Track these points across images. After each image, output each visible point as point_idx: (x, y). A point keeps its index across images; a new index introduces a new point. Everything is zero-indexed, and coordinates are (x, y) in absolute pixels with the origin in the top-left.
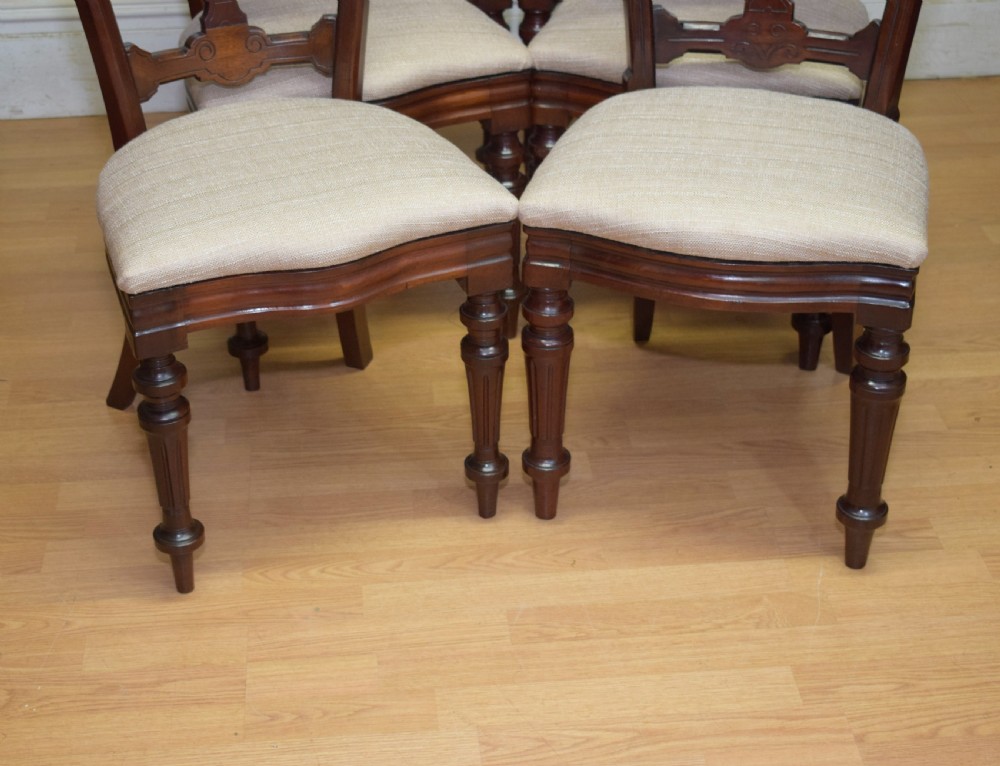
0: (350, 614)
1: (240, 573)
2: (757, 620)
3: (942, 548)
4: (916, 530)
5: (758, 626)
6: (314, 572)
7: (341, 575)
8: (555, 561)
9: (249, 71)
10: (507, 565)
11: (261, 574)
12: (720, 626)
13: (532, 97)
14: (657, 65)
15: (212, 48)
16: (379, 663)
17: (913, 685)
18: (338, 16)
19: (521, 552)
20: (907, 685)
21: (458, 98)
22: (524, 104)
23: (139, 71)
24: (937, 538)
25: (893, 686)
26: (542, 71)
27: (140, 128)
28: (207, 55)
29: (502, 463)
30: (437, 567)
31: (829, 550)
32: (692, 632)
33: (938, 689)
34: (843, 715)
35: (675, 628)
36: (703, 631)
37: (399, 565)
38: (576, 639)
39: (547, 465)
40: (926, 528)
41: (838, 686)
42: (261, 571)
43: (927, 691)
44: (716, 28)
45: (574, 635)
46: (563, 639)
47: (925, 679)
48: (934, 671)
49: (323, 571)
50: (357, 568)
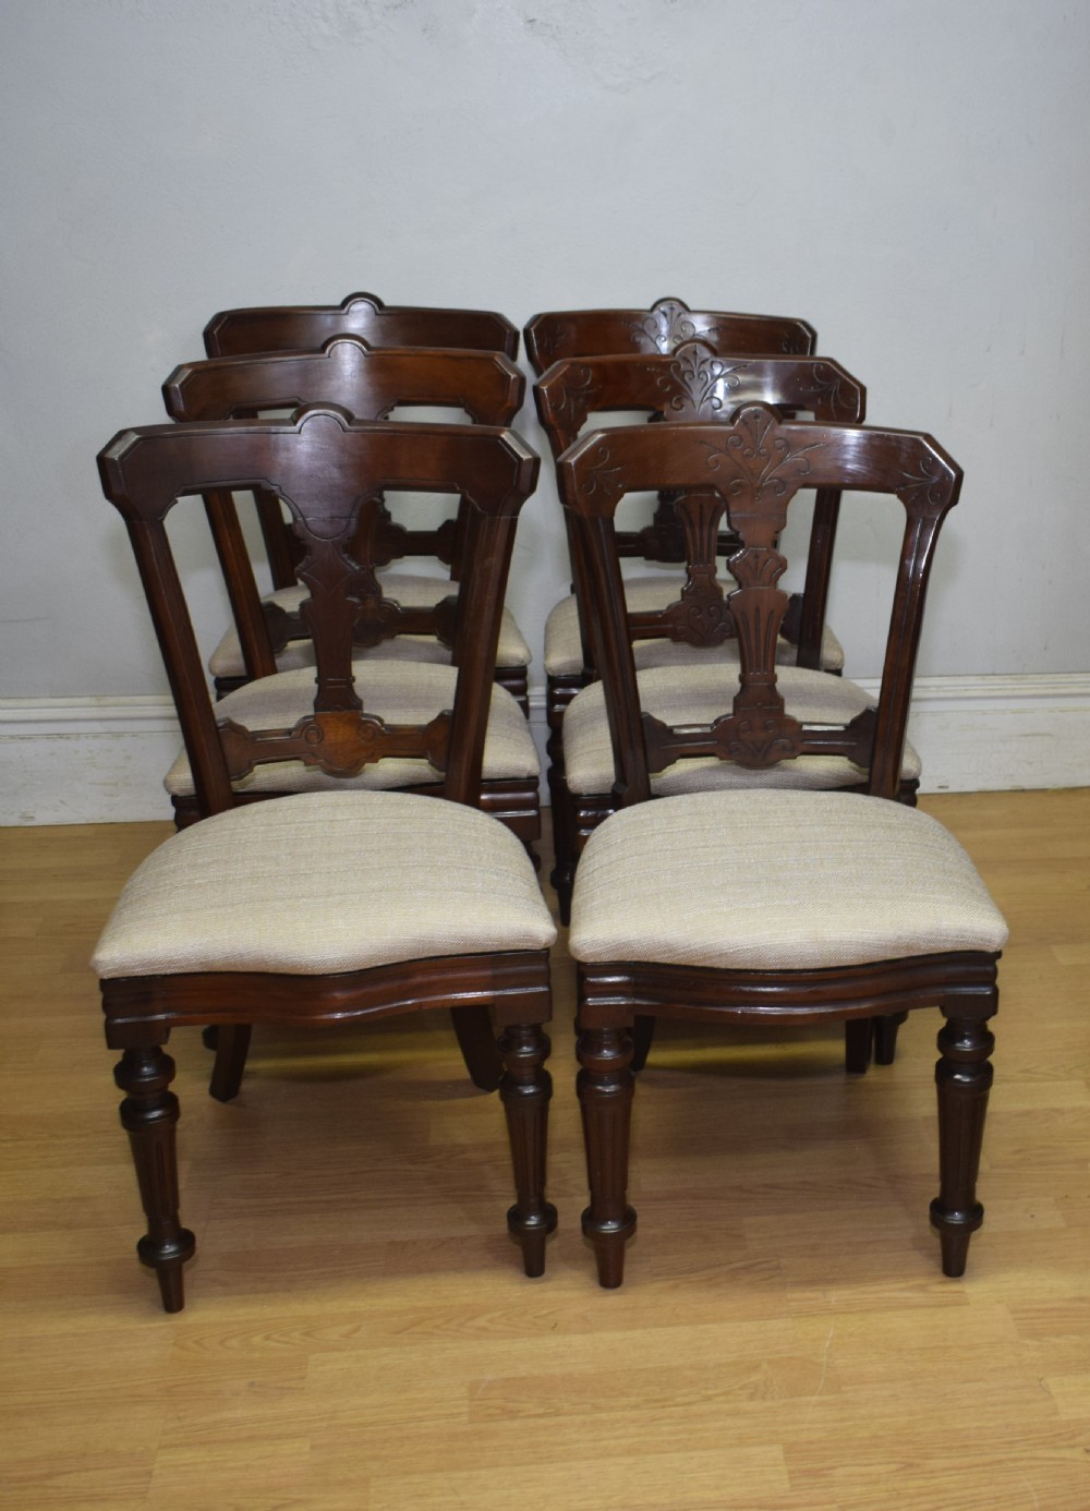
0: (290, 1388)
2: (751, 1391)
5: (751, 1397)
7: (286, 1343)
8: (535, 1324)
10: (479, 1329)
12: (709, 1398)
16: (313, 1447)
17: (918, 1465)
19: (499, 1314)
20: (910, 1465)
24: (964, 1293)
25: (893, 1467)
30: (399, 1332)
32: (676, 1405)
33: (944, 1469)
34: (832, 1502)
35: (657, 1401)
36: (689, 1404)
37: (357, 1330)
38: (542, 1416)
41: (833, 1468)
43: (931, 1472)
45: (541, 1411)
46: (529, 1416)
47: (931, 1458)
48: (943, 1448)
49: (267, 1338)
50: (306, 1334)
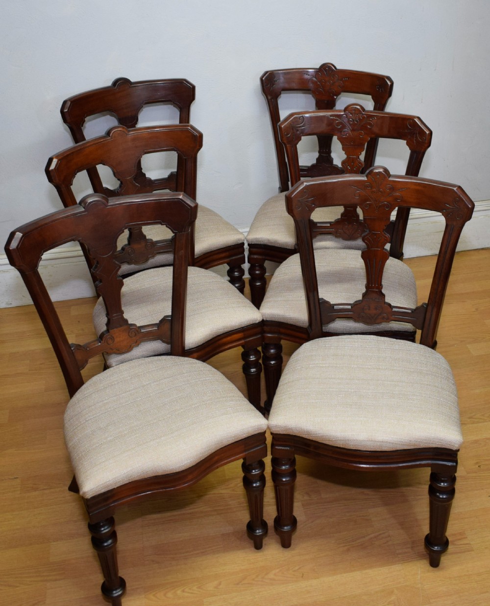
1: (144, 596)
3: (473, 550)
4: (459, 539)
6: (179, 592)
7: (192, 593)
8: (294, 575)
9: (131, 346)
10: (271, 579)
11: (154, 595)
13: (263, 332)
14: (323, 325)
15: (113, 339)
18: (172, 316)
19: (277, 570)
21: (229, 338)
22: (259, 336)
23: (79, 356)
24: (470, 544)
26: (267, 321)
27: (82, 383)
28: (110, 342)
29: (264, 525)
30: (238, 584)
31: (421, 557)
37: (220, 584)
39: (286, 528)
40: (464, 538)
42: (154, 593)
44: (349, 307)
49: (183, 591)
50: (199, 588)
